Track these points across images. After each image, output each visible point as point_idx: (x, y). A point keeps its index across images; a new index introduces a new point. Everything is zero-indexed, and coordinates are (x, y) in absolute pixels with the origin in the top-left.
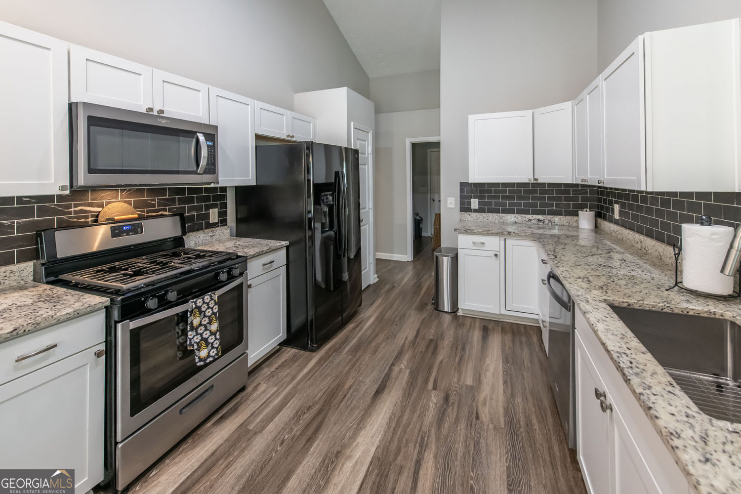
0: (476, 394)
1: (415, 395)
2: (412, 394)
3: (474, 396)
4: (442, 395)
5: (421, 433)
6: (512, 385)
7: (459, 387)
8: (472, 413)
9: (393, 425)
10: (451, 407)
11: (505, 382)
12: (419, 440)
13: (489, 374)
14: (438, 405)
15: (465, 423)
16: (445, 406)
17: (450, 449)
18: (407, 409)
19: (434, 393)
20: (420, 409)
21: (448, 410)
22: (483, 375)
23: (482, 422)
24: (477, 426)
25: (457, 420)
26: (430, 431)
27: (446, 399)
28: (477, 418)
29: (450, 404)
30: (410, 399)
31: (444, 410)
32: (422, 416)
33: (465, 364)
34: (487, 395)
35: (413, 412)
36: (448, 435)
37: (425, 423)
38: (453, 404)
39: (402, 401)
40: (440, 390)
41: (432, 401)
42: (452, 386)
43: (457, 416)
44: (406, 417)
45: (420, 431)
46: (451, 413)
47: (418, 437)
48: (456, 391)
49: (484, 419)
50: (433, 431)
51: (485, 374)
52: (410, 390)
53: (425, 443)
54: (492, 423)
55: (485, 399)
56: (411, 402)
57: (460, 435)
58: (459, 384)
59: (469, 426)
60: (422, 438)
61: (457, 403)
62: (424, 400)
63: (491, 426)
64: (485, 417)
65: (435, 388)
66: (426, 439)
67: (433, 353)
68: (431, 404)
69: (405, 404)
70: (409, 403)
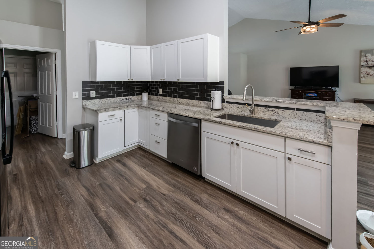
0: (153, 188)
1: (131, 214)
2: (129, 215)
3: (153, 189)
4: (142, 201)
5: (157, 223)
6: (157, 174)
7: (143, 191)
8: (161, 195)
10: (152, 201)
11: (155, 175)
12: (160, 226)
13: (146, 177)
14: (147, 206)
15: (164, 201)
16: (149, 203)
17: (173, 214)
18: (137, 223)
19: (138, 204)
20: (143, 216)
21: (153, 203)
23: (167, 195)
24: (168, 197)
25: (160, 203)
26: (158, 218)
27: (146, 200)
28: (165, 195)
29: (150, 201)
30: (132, 218)
31: (151, 205)
32: (147, 218)
33: (132, 181)
34: (156, 185)
35: (142, 220)
36: (166, 211)
37: (152, 218)
38: (151, 199)
39: (130, 223)
40: (138, 200)
41: (142, 207)
42: (140, 194)
43: (158, 202)
44: (142, 226)
45: (155, 223)
46: (155, 203)
47: (158, 226)
48: (144, 194)
49: (166, 193)
50: (159, 217)
51: (145, 178)
52: (126, 215)
53: (164, 224)
54: (170, 192)
56: (135, 219)
57: (169, 206)
58: (142, 191)
59: (166, 200)
60: (160, 224)
61: (151, 198)
62: (138, 211)
63: (171, 193)
64: (166, 192)
65: (135, 202)
66: (162, 222)
67: (111, 189)
68: (144, 209)
69: (133, 222)
70: (134, 220)
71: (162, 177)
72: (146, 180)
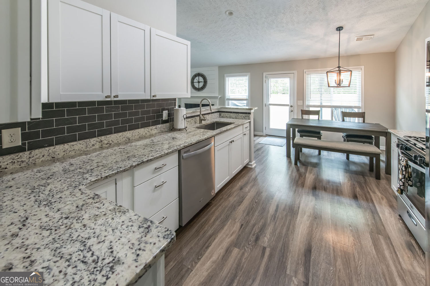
0: (236, 239)
1: (280, 245)
2: (282, 246)
3: (238, 238)
4: (260, 242)
7: (245, 248)
9: (291, 227)
10: (255, 233)
13: (214, 258)
14: (264, 235)
15: (250, 224)
16: (259, 234)
17: (261, 214)
18: (285, 235)
19: (266, 245)
20: (276, 234)
21: (258, 231)
22: (219, 258)
23: (240, 223)
24: (244, 221)
25: (254, 225)
26: (270, 222)
27: (257, 239)
28: (242, 225)
29: (256, 235)
30: (283, 242)
31: (260, 232)
32: (274, 230)
34: (229, 238)
35: (280, 233)
36: (261, 219)
37: (273, 226)
38: (254, 235)
39: (289, 241)
40: (260, 247)
41: (267, 238)
42: (250, 249)
43: (254, 227)
44: (285, 230)
46: (256, 229)
47: (277, 220)
48: (249, 244)
49: (238, 224)
51: (218, 258)
52: (284, 250)
54: (235, 222)
55: (231, 236)
56: (282, 239)
57: (255, 218)
58: (245, 249)
59: (248, 222)
62: (273, 240)
63: (237, 220)
64: (238, 225)
65: (264, 249)
66: (273, 219)
68: (268, 236)
69: (286, 239)
70: (284, 239)
71: (211, 236)
72: (221, 254)
